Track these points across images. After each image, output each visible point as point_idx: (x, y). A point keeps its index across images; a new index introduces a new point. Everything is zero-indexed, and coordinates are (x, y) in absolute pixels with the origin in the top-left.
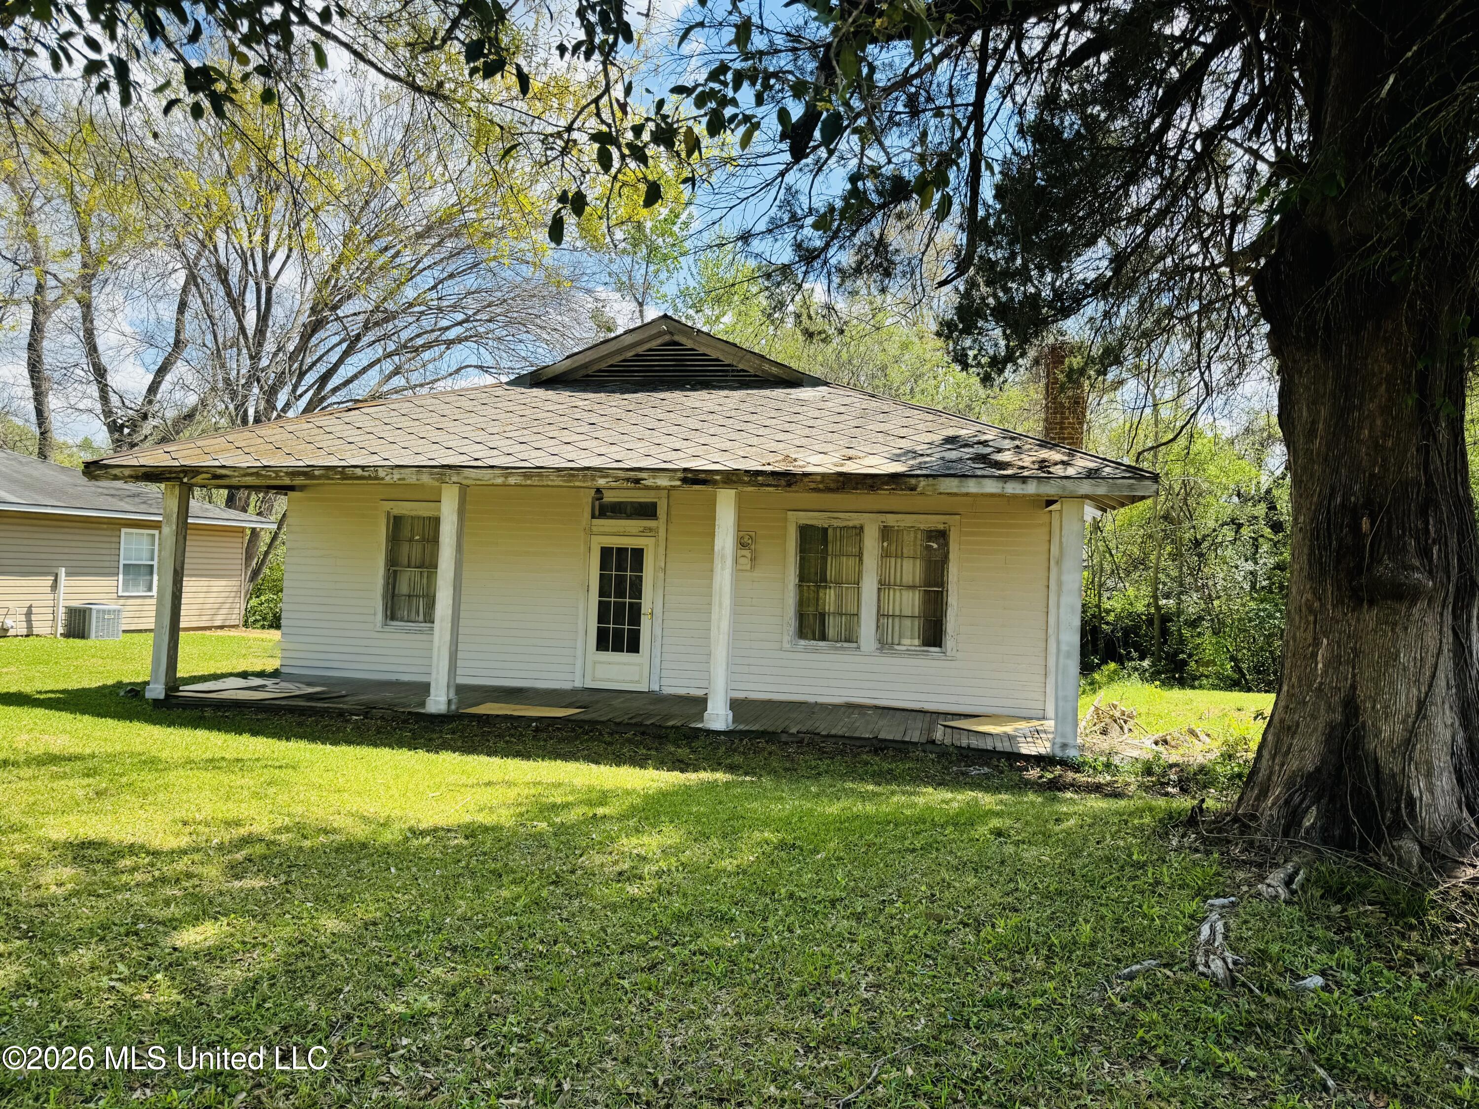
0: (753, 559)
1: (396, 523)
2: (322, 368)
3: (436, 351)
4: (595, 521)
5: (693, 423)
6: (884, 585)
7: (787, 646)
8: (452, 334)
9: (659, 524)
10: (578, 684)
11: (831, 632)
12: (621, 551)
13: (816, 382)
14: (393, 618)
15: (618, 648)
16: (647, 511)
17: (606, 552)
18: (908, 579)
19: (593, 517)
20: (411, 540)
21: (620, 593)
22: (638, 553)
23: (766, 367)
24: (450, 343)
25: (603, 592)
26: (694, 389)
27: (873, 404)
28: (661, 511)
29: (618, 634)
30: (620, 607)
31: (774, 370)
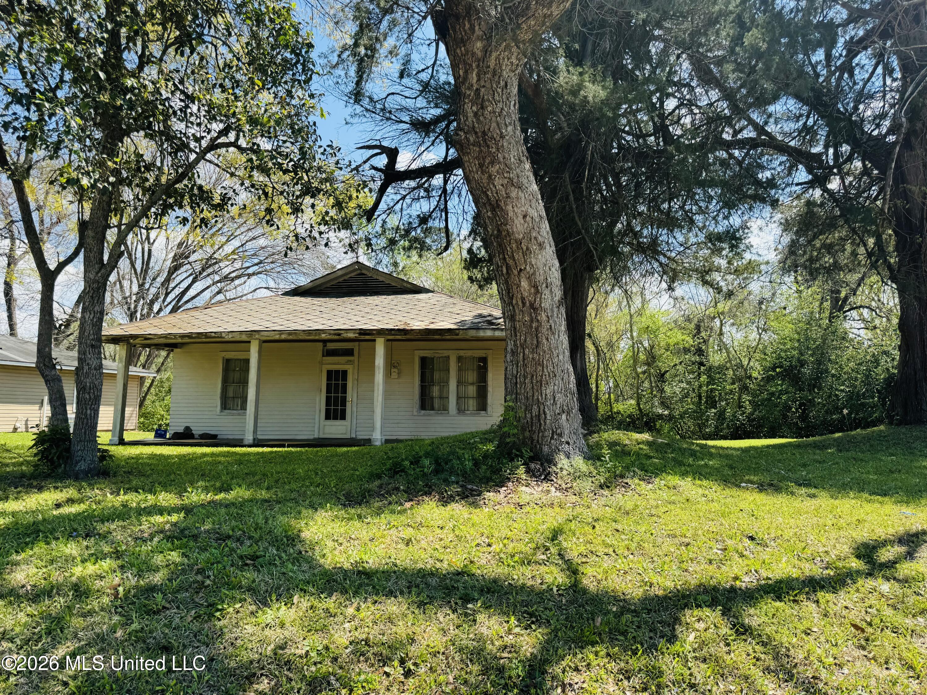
0: (399, 374)
1: (227, 362)
2: (177, 291)
3: (242, 280)
4: (324, 358)
5: (367, 310)
6: (460, 383)
7: (415, 413)
8: (250, 271)
9: (355, 358)
10: (316, 436)
11: (436, 406)
12: (337, 372)
13: (427, 291)
14: (225, 409)
15: (335, 418)
16: (349, 353)
17: (329, 373)
18: (471, 380)
19: (323, 356)
20: (234, 370)
21: (336, 392)
22: (345, 373)
23: (405, 284)
24: (249, 276)
25: (328, 391)
26: (371, 295)
27: (451, 300)
28: (356, 353)
29: (336, 411)
30: (336, 398)
31: (409, 286)
